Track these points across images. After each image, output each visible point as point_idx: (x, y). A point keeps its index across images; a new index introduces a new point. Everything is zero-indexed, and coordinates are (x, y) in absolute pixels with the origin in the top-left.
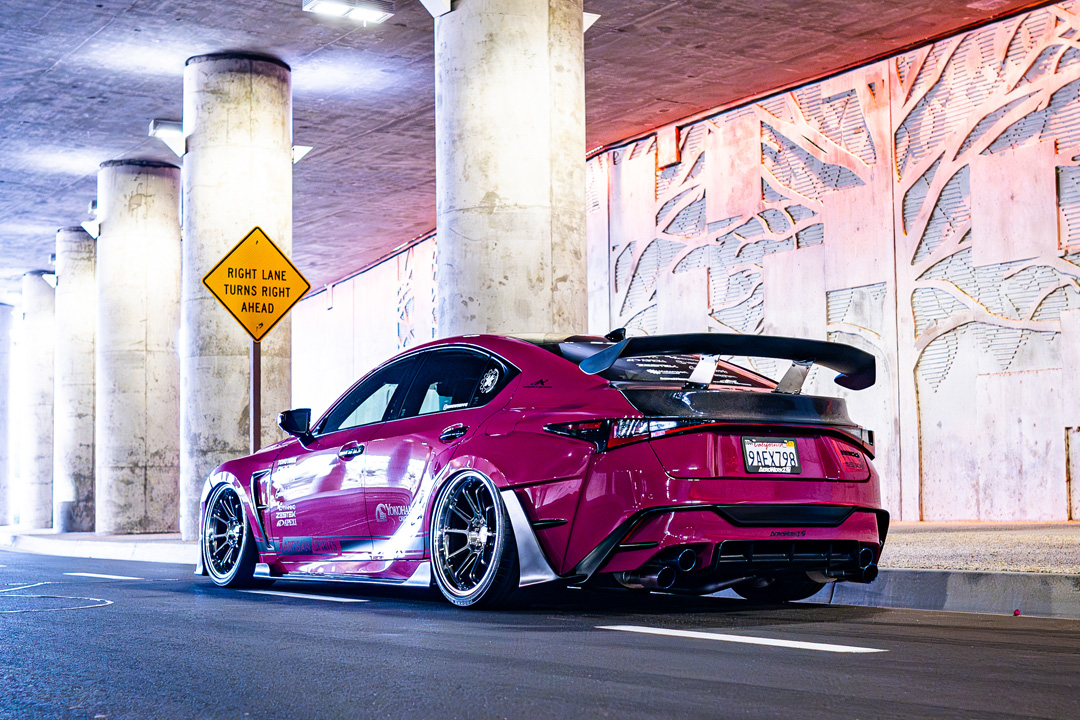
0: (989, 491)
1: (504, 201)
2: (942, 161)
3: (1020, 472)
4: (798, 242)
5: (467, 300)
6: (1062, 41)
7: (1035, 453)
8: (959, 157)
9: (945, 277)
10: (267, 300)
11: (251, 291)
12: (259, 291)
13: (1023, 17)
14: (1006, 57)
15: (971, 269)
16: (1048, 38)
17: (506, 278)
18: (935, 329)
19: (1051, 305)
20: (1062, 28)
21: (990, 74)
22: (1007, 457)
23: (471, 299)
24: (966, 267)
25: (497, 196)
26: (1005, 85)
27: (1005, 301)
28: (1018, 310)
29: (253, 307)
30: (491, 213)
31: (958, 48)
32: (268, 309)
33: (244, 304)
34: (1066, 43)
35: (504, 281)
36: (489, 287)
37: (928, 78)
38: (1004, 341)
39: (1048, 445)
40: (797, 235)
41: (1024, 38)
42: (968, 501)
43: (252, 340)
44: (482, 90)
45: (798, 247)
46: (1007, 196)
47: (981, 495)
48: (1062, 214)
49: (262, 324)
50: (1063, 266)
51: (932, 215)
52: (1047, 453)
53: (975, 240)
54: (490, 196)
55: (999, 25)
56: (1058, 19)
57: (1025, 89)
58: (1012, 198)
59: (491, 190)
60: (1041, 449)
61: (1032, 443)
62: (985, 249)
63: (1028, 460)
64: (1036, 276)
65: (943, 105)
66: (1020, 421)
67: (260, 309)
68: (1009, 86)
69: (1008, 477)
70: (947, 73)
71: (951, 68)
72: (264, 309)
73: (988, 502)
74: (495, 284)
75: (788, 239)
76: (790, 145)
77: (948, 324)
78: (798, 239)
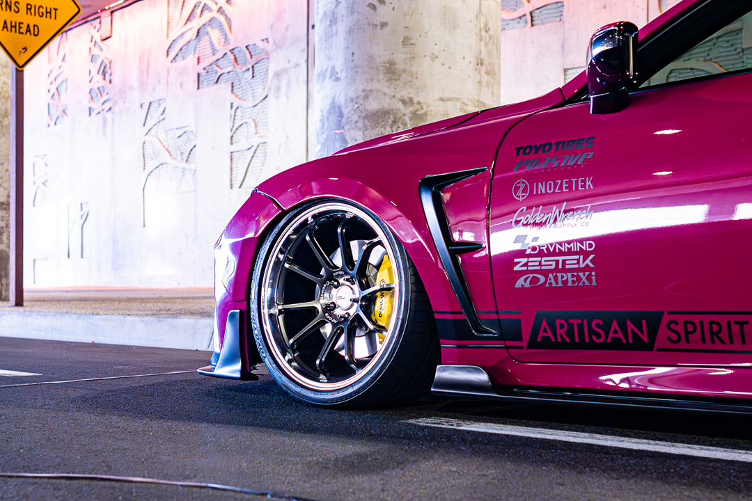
4: (532, 21)
9: (708, 58)
10: (32, 20)
11: (13, 7)
12: (23, 7)
15: (739, 50)
24: (733, 48)
29: (16, 27)
32: (33, 31)
33: (5, 22)
40: (531, 13)
43: (12, 66)
45: (532, 25)
49: (25, 49)
67: (23, 30)
72: (28, 30)
75: (520, 18)
78: (532, 17)
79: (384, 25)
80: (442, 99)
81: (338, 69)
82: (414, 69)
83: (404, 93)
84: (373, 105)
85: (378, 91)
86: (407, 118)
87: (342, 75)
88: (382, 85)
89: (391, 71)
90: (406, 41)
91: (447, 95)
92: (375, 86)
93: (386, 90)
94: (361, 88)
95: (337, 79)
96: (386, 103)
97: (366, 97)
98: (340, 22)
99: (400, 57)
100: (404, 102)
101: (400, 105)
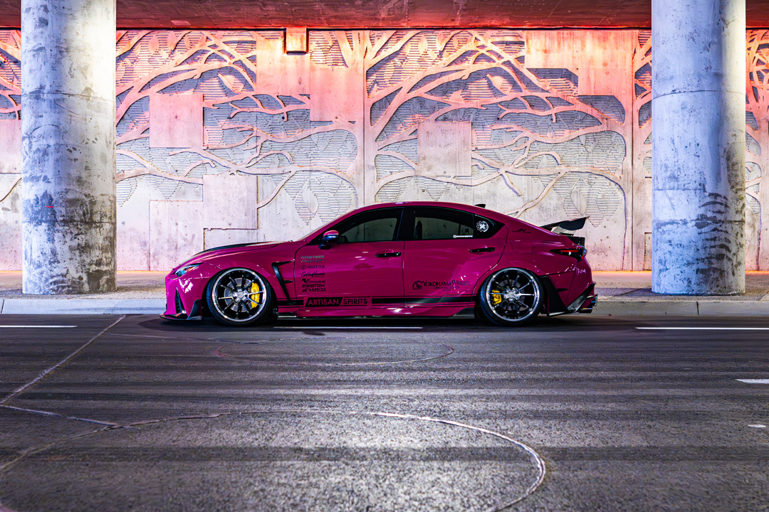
0: (156, 257)
1: (96, 95)
2: (131, 91)
3: (176, 248)
4: (19, 116)
5: (71, 149)
6: (209, 49)
7: (185, 240)
8: (143, 92)
9: (130, 150)
13: (187, 32)
14: (175, 48)
15: (147, 148)
16: (202, 46)
17: (96, 139)
18: (123, 175)
19: (197, 171)
20: (210, 43)
21: (164, 54)
22: (168, 241)
23: (75, 149)
24: (144, 146)
25: (92, 91)
26: (174, 62)
27: (169, 167)
28: (177, 171)
30: (88, 100)
31: (144, 36)
34: (212, 51)
35: (95, 141)
36: (87, 143)
37: (124, 47)
38: (167, 185)
39: (193, 236)
41: (186, 42)
42: (141, 261)
44: (84, 25)
46: (174, 116)
47: (151, 258)
48: (206, 130)
50: (205, 154)
51: (123, 118)
52: (193, 240)
53: (153, 133)
54: (87, 89)
55: (172, 33)
56: (207, 38)
57: (185, 67)
58: (176, 117)
59: (89, 86)
60: (189, 238)
61: (184, 234)
62: (158, 138)
63: (181, 242)
64: (188, 156)
65: (132, 63)
66: (177, 224)
68: (176, 63)
69: (169, 250)
70: (136, 47)
71: (139, 46)
73: (155, 262)
74: (90, 142)
76: (14, 60)
77: (132, 173)
79: (76, 160)
80: (102, 195)
81: (49, 177)
82: (91, 181)
83: (87, 191)
84: (70, 196)
85: (73, 190)
86: (87, 203)
87: (52, 181)
88: (75, 187)
89: (79, 181)
90: (87, 168)
91: (104, 193)
92: (71, 187)
93: (77, 190)
94: (64, 187)
95: (49, 182)
96: (77, 196)
97: (67, 192)
98: (50, 156)
99: (84, 175)
100: (86, 196)
101: (84, 197)
